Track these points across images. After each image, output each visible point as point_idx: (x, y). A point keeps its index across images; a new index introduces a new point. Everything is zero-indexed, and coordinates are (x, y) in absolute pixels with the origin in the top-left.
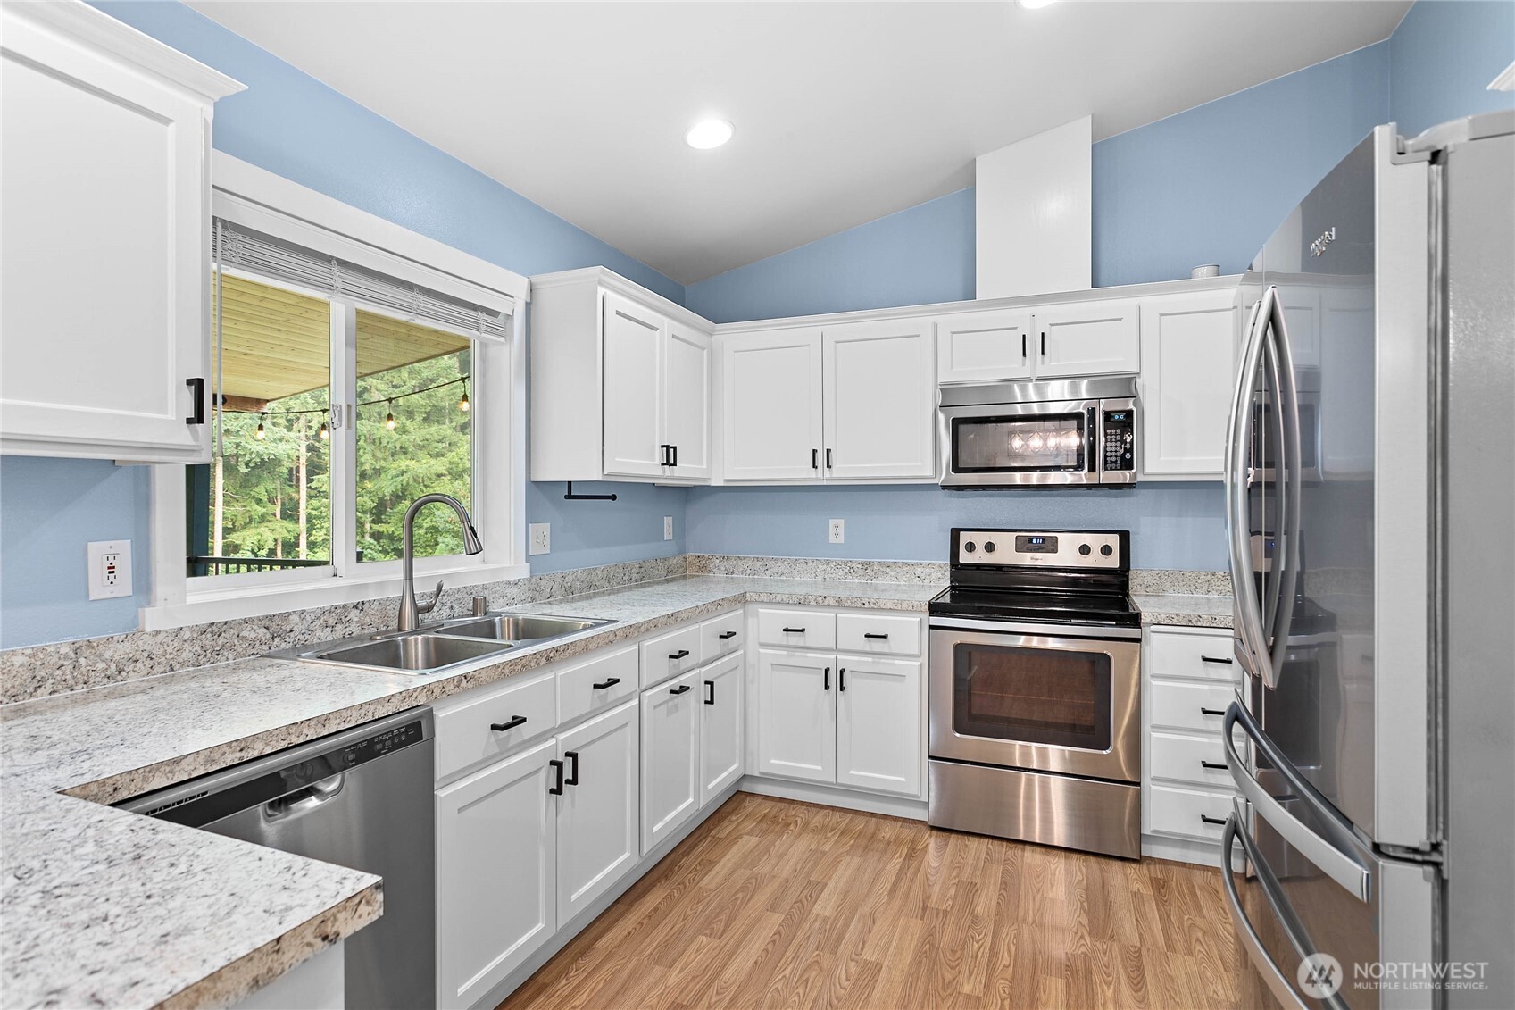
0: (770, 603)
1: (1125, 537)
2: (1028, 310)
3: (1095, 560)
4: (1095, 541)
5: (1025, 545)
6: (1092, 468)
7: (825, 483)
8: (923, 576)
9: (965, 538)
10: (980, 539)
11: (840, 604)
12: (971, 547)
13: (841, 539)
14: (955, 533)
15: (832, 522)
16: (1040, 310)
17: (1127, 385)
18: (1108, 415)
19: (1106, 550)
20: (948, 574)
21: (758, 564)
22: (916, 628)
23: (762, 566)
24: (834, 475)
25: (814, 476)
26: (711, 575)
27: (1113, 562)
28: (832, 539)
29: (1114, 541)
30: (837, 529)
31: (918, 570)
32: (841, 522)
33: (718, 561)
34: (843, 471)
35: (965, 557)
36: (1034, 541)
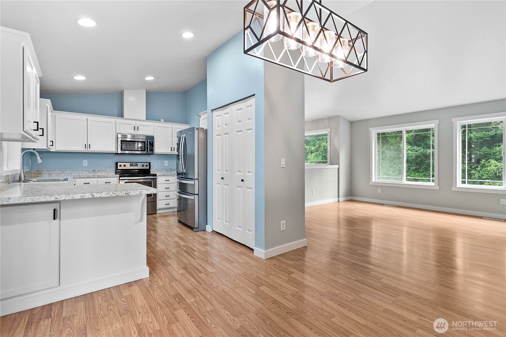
0: (80, 178)
1: (150, 163)
2: (134, 122)
3: (145, 168)
4: (145, 164)
5: (131, 165)
6: (147, 151)
7: (87, 152)
8: (108, 172)
9: (119, 164)
10: (123, 164)
11: (99, 177)
12: (120, 166)
13: (86, 165)
14: (117, 163)
15: (84, 161)
16: (137, 122)
17: (152, 138)
18: (150, 142)
19: (147, 166)
20: (114, 171)
21: (60, 172)
22: (117, 180)
23: (62, 172)
24: (91, 150)
25: (85, 150)
26: (43, 175)
27: (148, 168)
28: (84, 165)
29: (148, 164)
30: (85, 163)
31: (107, 171)
32: (86, 161)
33: (45, 172)
34: (93, 149)
35: (119, 168)
36: (133, 164)
